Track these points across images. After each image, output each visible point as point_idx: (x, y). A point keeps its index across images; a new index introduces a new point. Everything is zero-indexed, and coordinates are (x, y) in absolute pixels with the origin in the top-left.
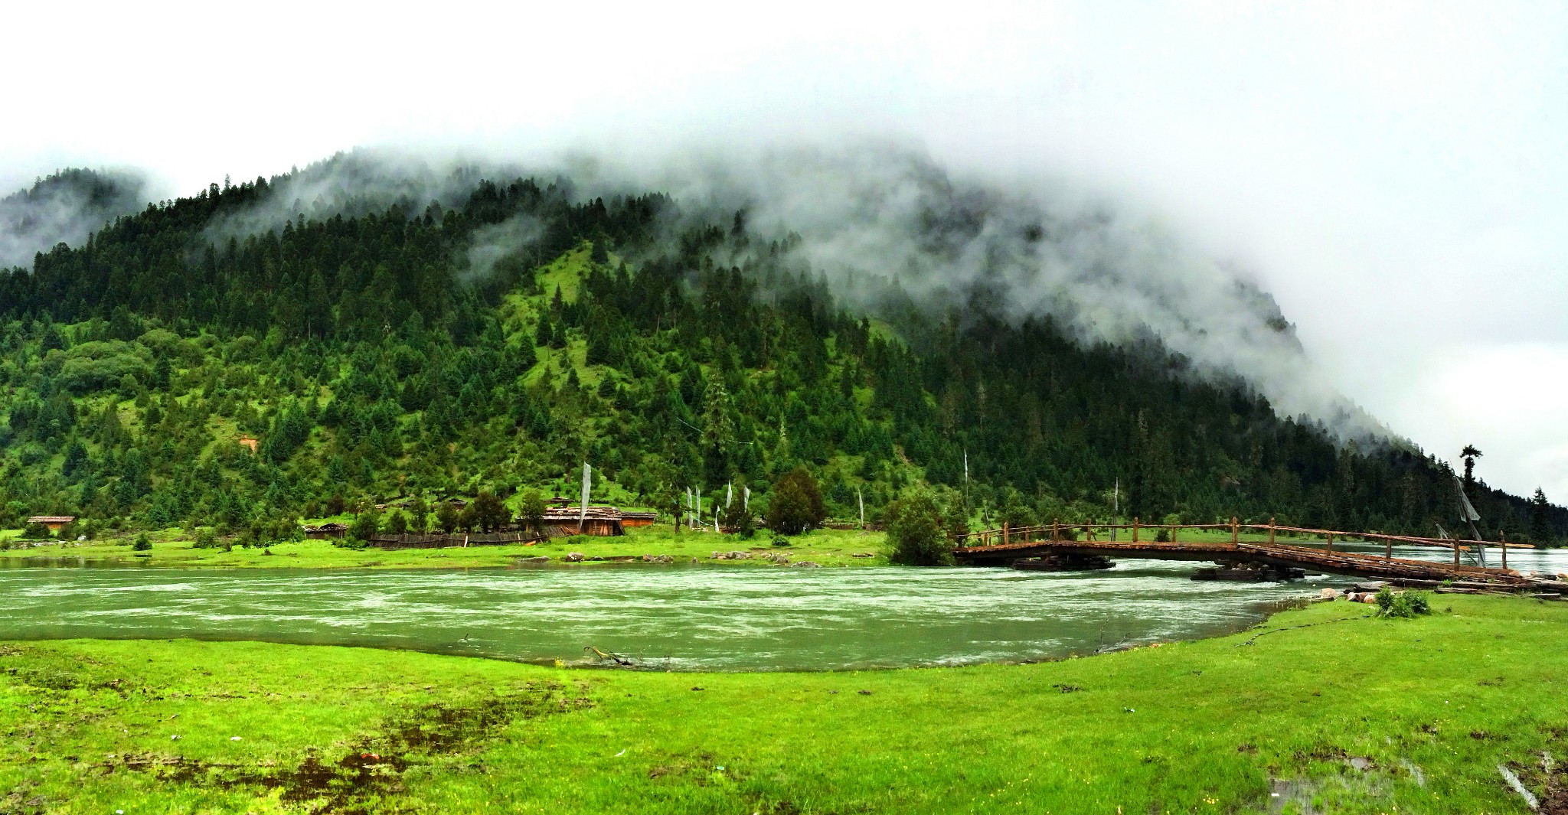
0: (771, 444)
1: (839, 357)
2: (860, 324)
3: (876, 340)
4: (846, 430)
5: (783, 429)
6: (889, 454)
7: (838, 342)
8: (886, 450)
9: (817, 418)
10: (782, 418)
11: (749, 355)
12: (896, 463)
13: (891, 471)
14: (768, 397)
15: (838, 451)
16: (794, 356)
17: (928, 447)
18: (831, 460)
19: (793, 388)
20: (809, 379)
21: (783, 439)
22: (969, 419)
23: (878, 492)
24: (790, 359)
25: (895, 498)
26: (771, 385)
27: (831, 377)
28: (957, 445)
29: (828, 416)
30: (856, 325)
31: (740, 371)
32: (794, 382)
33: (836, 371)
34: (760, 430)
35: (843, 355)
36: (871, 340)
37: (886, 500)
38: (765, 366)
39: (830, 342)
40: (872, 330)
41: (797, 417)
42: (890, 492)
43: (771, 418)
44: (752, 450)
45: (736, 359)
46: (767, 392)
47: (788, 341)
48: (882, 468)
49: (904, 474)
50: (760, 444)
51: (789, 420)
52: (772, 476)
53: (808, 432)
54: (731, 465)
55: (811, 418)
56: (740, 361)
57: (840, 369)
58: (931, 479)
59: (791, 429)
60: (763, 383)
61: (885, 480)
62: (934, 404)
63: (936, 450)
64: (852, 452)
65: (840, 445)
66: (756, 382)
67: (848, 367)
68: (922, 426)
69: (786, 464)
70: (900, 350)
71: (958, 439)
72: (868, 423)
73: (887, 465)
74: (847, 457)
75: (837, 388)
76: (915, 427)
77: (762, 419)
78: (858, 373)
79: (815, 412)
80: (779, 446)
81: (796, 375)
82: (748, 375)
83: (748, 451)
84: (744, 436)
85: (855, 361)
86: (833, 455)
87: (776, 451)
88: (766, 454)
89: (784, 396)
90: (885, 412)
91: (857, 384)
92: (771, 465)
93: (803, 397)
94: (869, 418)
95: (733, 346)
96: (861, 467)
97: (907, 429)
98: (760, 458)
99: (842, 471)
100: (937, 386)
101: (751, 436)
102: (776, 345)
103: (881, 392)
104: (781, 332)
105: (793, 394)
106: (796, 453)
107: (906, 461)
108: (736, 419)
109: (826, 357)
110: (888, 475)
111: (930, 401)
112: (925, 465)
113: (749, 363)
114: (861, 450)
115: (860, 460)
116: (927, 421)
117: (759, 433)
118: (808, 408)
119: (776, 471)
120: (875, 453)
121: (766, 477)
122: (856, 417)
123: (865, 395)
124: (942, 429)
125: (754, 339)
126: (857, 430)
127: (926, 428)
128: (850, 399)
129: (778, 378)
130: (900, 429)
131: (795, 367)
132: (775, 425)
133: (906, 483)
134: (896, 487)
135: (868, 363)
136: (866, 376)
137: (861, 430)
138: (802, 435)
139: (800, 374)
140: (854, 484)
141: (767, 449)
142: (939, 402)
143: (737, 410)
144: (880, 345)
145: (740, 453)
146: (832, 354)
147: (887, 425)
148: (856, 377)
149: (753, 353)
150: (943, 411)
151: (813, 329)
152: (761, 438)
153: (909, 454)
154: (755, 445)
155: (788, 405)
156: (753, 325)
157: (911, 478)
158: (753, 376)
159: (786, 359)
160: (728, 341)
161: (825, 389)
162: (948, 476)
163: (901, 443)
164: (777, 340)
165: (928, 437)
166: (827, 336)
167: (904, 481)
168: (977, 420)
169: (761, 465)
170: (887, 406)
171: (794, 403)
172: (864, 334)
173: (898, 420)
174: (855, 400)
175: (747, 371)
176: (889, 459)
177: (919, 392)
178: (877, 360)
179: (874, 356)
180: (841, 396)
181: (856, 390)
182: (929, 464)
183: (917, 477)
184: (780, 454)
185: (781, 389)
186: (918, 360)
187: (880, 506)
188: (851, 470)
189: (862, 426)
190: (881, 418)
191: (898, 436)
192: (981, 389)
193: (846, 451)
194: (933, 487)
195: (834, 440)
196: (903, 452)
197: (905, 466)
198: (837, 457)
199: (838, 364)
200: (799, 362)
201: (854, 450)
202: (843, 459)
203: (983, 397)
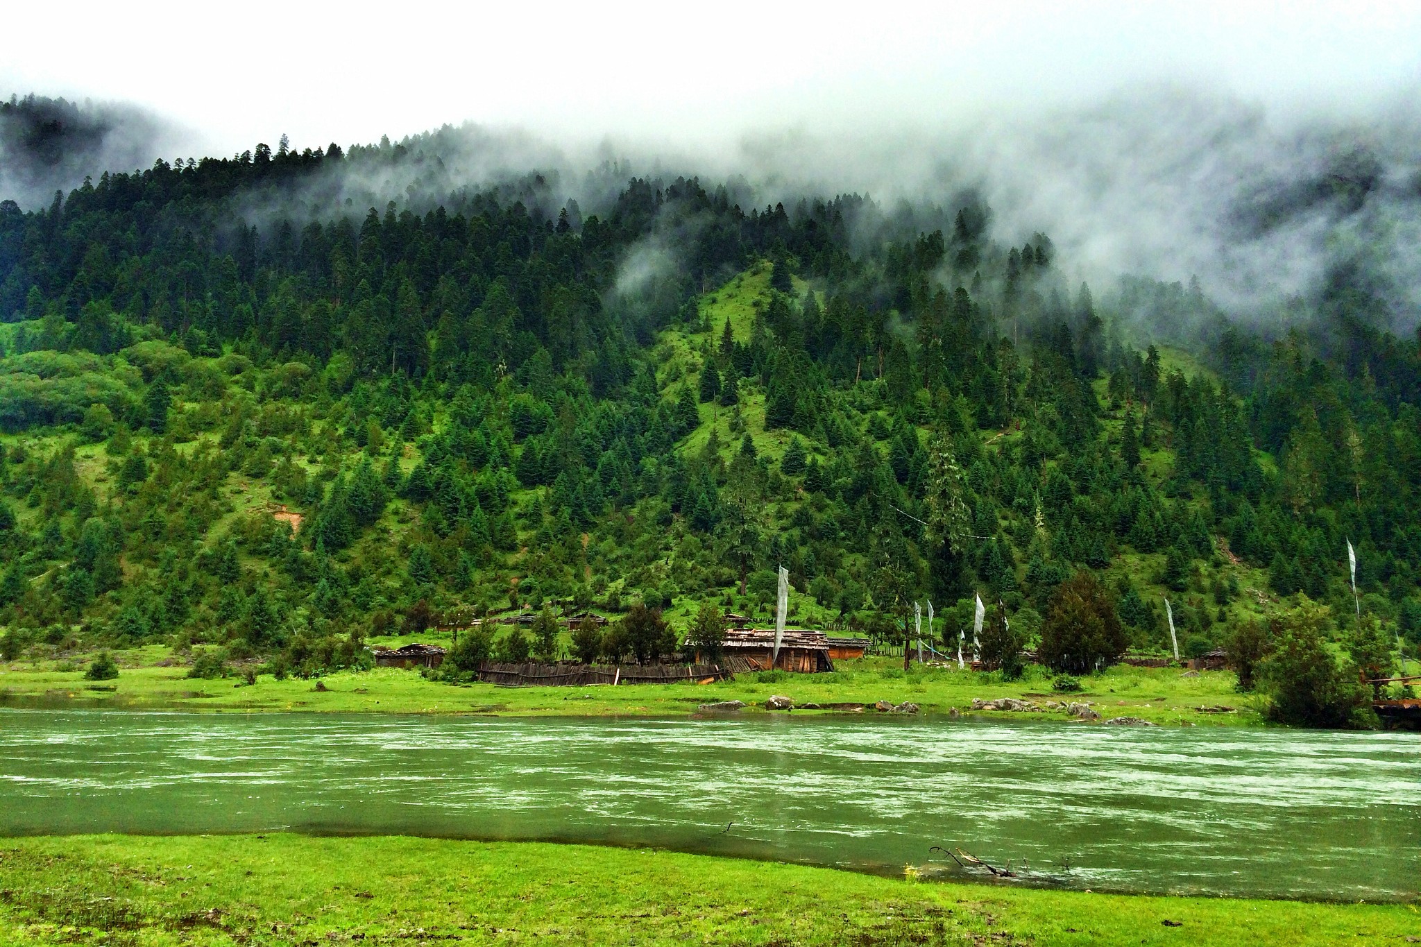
0: (1023, 539)
1: (1116, 407)
2: (1145, 356)
3: (1170, 378)
4: (1134, 514)
5: (1039, 517)
6: (1204, 550)
7: (1113, 385)
8: (1199, 545)
9: (1088, 498)
10: (1037, 499)
11: (984, 411)
12: (1217, 565)
13: (1210, 575)
14: (1015, 470)
15: (1124, 547)
16: (1050, 409)
17: (1270, 538)
18: (1113, 561)
19: (1051, 456)
20: (1073, 441)
21: (1041, 531)
22: (1336, 491)
23: (1194, 609)
24: (1044, 414)
25: (1222, 618)
26: (1017, 453)
27: (1104, 437)
28: (1318, 532)
29: (1106, 495)
30: (1139, 358)
31: (972, 434)
32: (1051, 447)
33: (1113, 427)
34: (1005, 518)
35: (1122, 403)
36: (1163, 379)
37: (1206, 623)
38: (1007, 425)
39: (1101, 385)
40: (1163, 363)
41: (1058, 498)
42: (1213, 610)
43: (1021, 500)
44: (996, 548)
45: (967, 419)
46: (1012, 462)
47: (1040, 387)
48: (1196, 571)
49: (1232, 581)
50: (1006, 537)
51: (1047, 504)
52: (1026, 586)
53: (1075, 520)
54: (968, 570)
55: (1078, 499)
56: (972, 421)
57: (1120, 424)
58: (1282, 587)
59: (1051, 516)
60: (1006, 450)
61: (1201, 590)
62: (1275, 470)
63: (1283, 542)
64: (1145, 548)
65: (1126, 538)
66: (996, 449)
67: (1130, 421)
68: (1255, 504)
69: (1046, 568)
70: (1210, 391)
71: (1321, 523)
72: (1167, 503)
73: (1204, 567)
74: (1139, 556)
75: (1116, 453)
76: (1244, 505)
77: (1008, 501)
78: (1146, 429)
79: (1084, 490)
80: (1034, 541)
81: (1053, 435)
82: (984, 439)
83: (989, 551)
84: (984, 527)
85: (1140, 412)
86: (1116, 553)
87: (1031, 548)
88: (1017, 553)
89: (1038, 468)
90: (1193, 486)
91: (1147, 445)
92: (1025, 568)
93: (1066, 469)
94: (1169, 496)
95: (962, 399)
96: (1162, 571)
97: (1231, 510)
98: (1009, 561)
99: (1131, 577)
100: (1276, 442)
101: (993, 527)
102: (1021, 397)
103: (1186, 456)
104: (1029, 376)
105: (1051, 464)
106: (1060, 550)
107: (1234, 560)
108: (971, 503)
109: (1096, 408)
110: (1206, 583)
111: (1265, 463)
112: (1267, 565)
113: (985, 423)
114: (1160, 544)
115: (1159, 560)
116: (1263, 498)
117: (1004, 523)
118: (1073, 485)
119: (1031, 578)
120: (1182, 548)
121: (1018, 587)
122: (1149, 496)
123: (1161, 460)
124: (1291, 507)
125: (989, 388)
126: (1151, 516)
127: (1263, 506)
128: (1137, 469)
129: (1027, 442)
130: (1222, 510)
131: (1052, 425)
132: (1027, 510)
133: (1238, 595)
134: (1221, 600)
135: (1161, 415)
136: (1160, 432)
137: (1158, 514)
138: (1068, 525)
139: (1059, 434)
140: (1151, 595)
141: (1018, 545)
142: (1280, 463)
143: (971, 490)
144: (1177, 385)
145: (979, 552)
146: (1105, 404)
147: (1198, 505)
148: (1144, 435)
149: (990, 408)
150: (1291, 479)
151: (1075, 370)
152: (1008, 530)
153: (1238, 547)
154: (1000, 540)
155: (1045, 480)
156: (987, 368)
157: (1245, 587)
158: (991, 441)
159: (1038, 414)
160: (954, 393)
161: (1098, 455)
162: (1308, 581)
163: (1225, 534)
164: (1022, 388)
165: (1268, 521)
166: (1095, 376)
167: (1234, 591)
168: (1350, 491)
169: (1010, 569)
170: (1195, 476)
171: (1053, 479)
172: (1151, 369)
173: (1216, 497)
174: (1144, 469)
175: (983, 434)
176: (1207, 559)
177: (1247, 452)
178: (1175, 408)
179: (1170, 402)
180: (1123, 464)
181: (1145, 454)
182: (1274, 562)
183: (1255, 585)
184: (1038, 552)
185: (1032, 460)
186: (1241, 403)
187: (1198, 631)
188: (1146, 576)
189: (1159, 509)
190: (1187, 496)
191: (1218, 522)
192: (1354, 439)
193: (1136, 547)
194: (1285, 599)
195: (1117, 531)
196: (1227, 547)
197: (1234, 569)
198: (1122, 557)
199: (1115, 418)
200: (1057, 417)
201: (1149, 545)
202: (1133, 559)
203: (1358, 452)
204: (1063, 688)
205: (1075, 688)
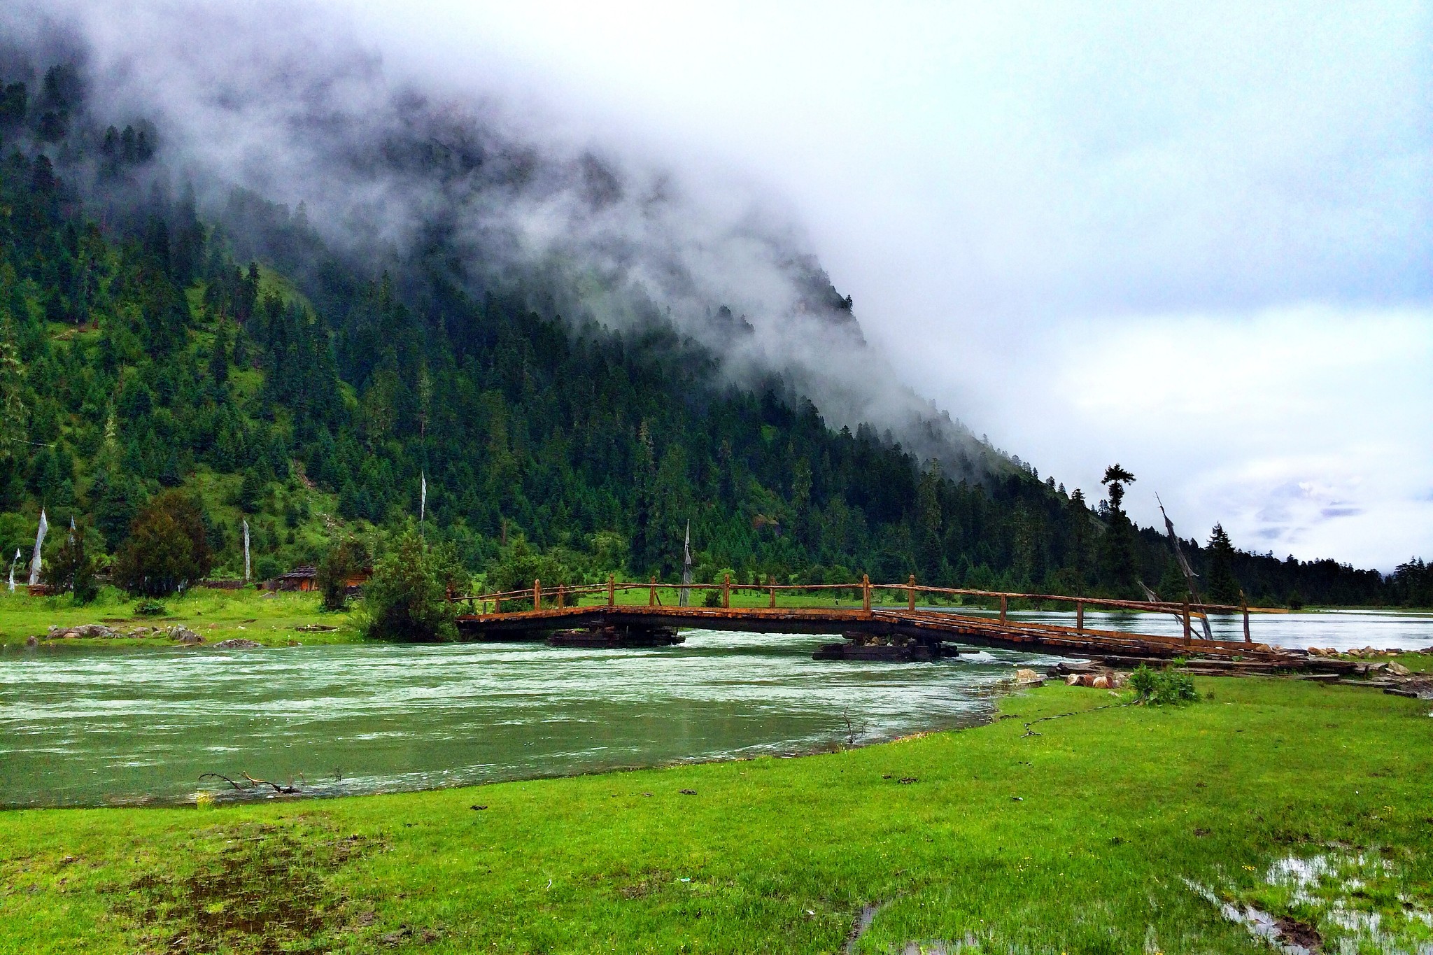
0: (88, 449)
1: (209, 319)
2: (245, 272)
3: (268, 299)
4: (215, 434)
5: (111, 426)
6: (281, 473)
7: (209, 297)
8: (277, 467)
9: (168, 411)
10: (111, 408)
11: (56, 301)
12: (292, 488)
13: (284, 499)
14: (87, 372)
15: (201, 465)
16: (136, 312)
17: (344, 465)
18: (188, 479)
19: (131, 362)
20: (159, 350)
21: (111, 443)
22: (405, 426)
23: (264, 531)
24: (129, 314)
25: (290, 540)
26: (92, 353)
27: (193, 349)
28: (386, 463)
29: (188, 409)
30: (238, 273)
31: (39, 326)
32: (133, 352)
33: (203, 340)
34: (68, 424)
35: (216, 316)
36: (260, 298)
37: (274, 544)
38: (82, 321)
39: (195, 295)
40: (262, 284)
41: (134, 408)
42: (283, 533)
43: (91, 406)
44: (54, 456)
45: (33, 306)
46: (84, 364)
47: (126, 285)
48: (270, 494)
49: (305, 505)
50: (68, 446)
51: (121, 413)
52: (86, 501)
53: (151, 434)
54: (19, 482)
55: (157, 411)
56: (41, 310)
57: (211, 339)
58: (347, 512)
59: (123, 427)
60: (78, 349)
61: (273, 512)
62: (355, 402)
63: (355, 469)
64: (224, 469)
65: (205, 456)
66: (66, 346)
67: (223, 337)
68: (334, 432)
69: (113, 482)
70: (304, 317)
71: (389, 454)
72: (251, 424)
73: (279, 490)
74: (216, 475)
75: (203, 366)
76: (324, 433)
77: (75, 407)
78: (237, 347)
79: (165, 402)
80: (102, 453)
81: (136, 339)
82: (53, 333)
83: (46, 458)
84: (40, 433)
85: (234, 329)
86: (191, 471)
87: (96, 460)
88: (78, 464)
89: (114, 372)
90: (277, 409)
91: (237, 363)
92: (87, 482)
93: (147, 378)
94: (253, 417)
95: (30, 283)
96: (237, 492)
97: (311, 436)
98: (67, 471)
99: (205, 496)
100: (360, 376)
101: (53, 433)
102: (104, 292)
103: (273, 381)
104: (115, 271)
105: (131, 370)
106: (130, 465)
107: (307, 484)
108: (30, 403)
109: (187, 319)
110: (279, 505)
111: (347, 394)
112: (338, 490)
113: (54, 314)
114: (238, 465)
115: (236, 481)
116: (342, 428)
117: (67, 430)
118: (153, 395)
119: (94, 493)
120: (260, 471)
121: (75, 502)
122: (233, 415)
123: (248, 380)
124: (365, 438)
125: (66, 277)
126: (233, 435)
127: (341, 435)
128: (225, 385)
129: (105, 343)
130: (304, 434)
131: (136, 328)
132: (97, 418)
133: (307, 518)
134: (291, 524)
135: (257, 337)
136: (251, 352)
137: (240, 435)
138: (142, 438)
139: (144, 339)
140: (222, 516)
141: (81, 456)
142: (360, 395)
143: (31, 389)
144: (274, 308)
145: (31, 461)
146: (197, 314)
147: (281, 429)
148: (235, 353)
149: (63, 299)
150: (368, 412)
151: (168, 273)
152: (71, 439)
153: (314, 474)
154: (59, 449)
155: (121, 388)
156: (66, 254)
157: (315, 510)
158: (61, 336)
159: (121, 313)
160: (22, 274)
161: (184, 367)
162: (372, 509)
163: (302, 459)
164: (105, 283)
165: (343, 450)
166: (191, 285)
167: (305, 515)
168: (416, 428)
169: (68, 482)
170: (282, 400)
171: (131, 386)
172: (250, 287)
173: (298, 421)
174: (231, 387)
175: (51, 327)
176: (282, 483)
177: (332, 382)
178: (270, 329)
179: (266, 323)
180: (210, 379)
181: (233, 372)
182: (344, 488)
183: (325, 510)
184: (103, 465)
185: (109, 362)
186: (332, 334)
187: (265, 553)
188: (219, 496)
189: (242, 429)
190: (271, 418)
191: (297, 447)
192: (426, 381)
193: (213, 467)
194: (349, 524)
195: (194, 447)
196: (304, 471)
197: (307, 493)
198: (198, 475)
199: (207, 331)
200: (143, 321)
201: (227, 465)
202: (207, 478)
203: (427, 394)
204: (144, 613)
205: (157, 612)
